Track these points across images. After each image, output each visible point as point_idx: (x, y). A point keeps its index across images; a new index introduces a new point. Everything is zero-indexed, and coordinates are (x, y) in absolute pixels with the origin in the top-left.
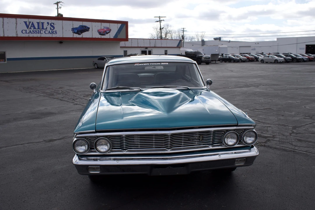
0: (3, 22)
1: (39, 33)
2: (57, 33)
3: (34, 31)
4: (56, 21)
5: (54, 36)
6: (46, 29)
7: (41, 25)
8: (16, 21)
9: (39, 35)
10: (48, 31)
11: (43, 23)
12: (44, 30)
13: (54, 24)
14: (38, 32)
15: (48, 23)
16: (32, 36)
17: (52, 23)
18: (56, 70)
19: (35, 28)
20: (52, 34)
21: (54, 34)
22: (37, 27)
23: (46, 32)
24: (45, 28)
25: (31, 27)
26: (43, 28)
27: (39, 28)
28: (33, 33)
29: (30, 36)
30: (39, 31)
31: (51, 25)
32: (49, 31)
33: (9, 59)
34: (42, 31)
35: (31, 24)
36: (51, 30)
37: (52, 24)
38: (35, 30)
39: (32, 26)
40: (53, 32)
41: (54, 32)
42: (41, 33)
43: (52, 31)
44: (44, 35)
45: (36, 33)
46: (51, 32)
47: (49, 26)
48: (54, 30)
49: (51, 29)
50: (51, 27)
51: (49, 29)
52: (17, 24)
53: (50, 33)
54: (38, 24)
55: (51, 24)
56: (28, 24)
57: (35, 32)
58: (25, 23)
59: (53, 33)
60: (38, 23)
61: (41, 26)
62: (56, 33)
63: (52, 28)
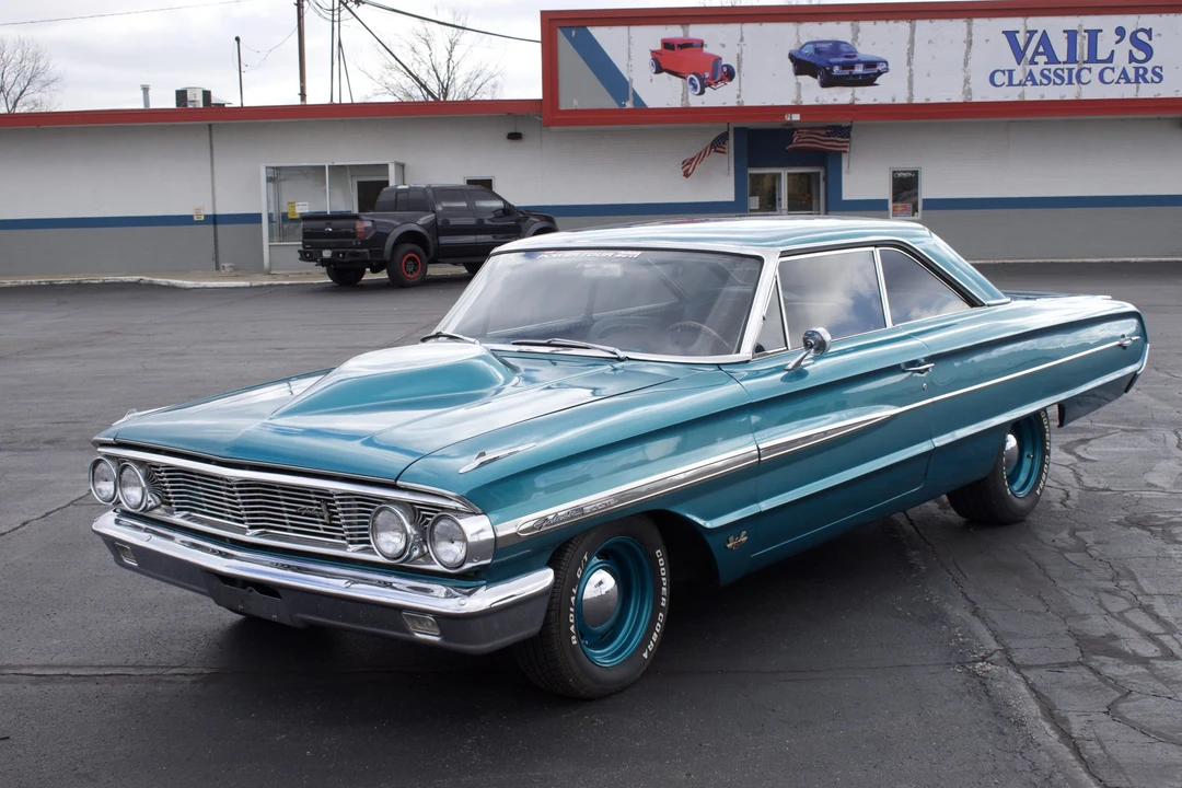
0: (912, 42)
1: (1074, 80)
2: (1161, 77)
3: (1046, 72)
4: (1164, 15)
5: (1147, 91)
6: (1110, 60)
7: (1086, 42)
8: (970, 33)
9: (1068, 92)
10: (1118, 72)
11: (1093, 35)
12: (1097, 68)
13: (1149, 32)
14: (1066, 75)
15: (1120, 31)
16: (1039, 99)
17: (1143, 30)
18: (1140, 260)
19: (1053, 59)
20: (1137, 82)
21: (1146, 81)
22: (1062, 54)
23: (1108, 76)
24: (1102, 54)
25: (1036, 53)
26: (1093, 58)
27: (1071, 58)
28: (1045, 81)
29: (1027, 98)
30: (1074, 72)
31: (1135, 40)
32: (1124, 71)
33: (932, 204)
34: (1090, 70)
35: (1036, 38)
36: (1134, 64)
37: (1142, 36)
38: (1053, 67)
39: (1041, 50)
40: (1141, 71)
41: (1149, 76)
42: (1079, 81)
43: (1137, 69)
44: (1093, 91)
45: (1058, 81)
46: (1131, 75)
47: (1126, 44)
48: (1149, 65)
49: (1132, 59)
50: (1135, 51)
51: (1121, 61)
52: (970, 43)
53: (1128, 81)
54: (1068, 38)
55: (1134, 36)
56: (1022, 43)
57: (1052, 76)
58: (1011, 36)
59: (1143, 77)
60: (1072, 36)
61: (1082, 48)
62: (1156, 79)
63: (1140, 55)
